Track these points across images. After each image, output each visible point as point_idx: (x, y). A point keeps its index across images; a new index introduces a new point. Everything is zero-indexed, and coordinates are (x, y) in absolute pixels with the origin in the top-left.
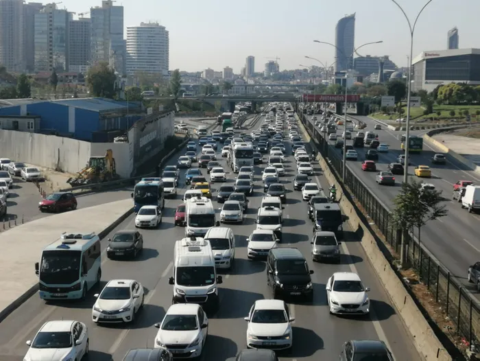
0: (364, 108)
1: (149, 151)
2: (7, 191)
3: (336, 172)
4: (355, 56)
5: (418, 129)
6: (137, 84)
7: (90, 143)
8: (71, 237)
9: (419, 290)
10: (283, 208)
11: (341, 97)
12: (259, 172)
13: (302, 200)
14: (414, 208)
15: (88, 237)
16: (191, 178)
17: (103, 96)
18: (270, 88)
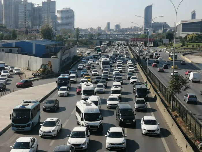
0: (156, 44)
1: (66, 62)
2: (7, 78)
3: (144, 70)
4: (152, 22)
5: (178, 53)
6: (61, 34)
7: (41, 58)
8: (27, 102)
9: (179, 120)
10: (122, 87)
11: (146, 39)
12: (112, 71)
13: (130, 84)
14: (177, 86)
15: (34, 102)
16: (83, 74)
17: (47, 39)
18: (117, 35)
